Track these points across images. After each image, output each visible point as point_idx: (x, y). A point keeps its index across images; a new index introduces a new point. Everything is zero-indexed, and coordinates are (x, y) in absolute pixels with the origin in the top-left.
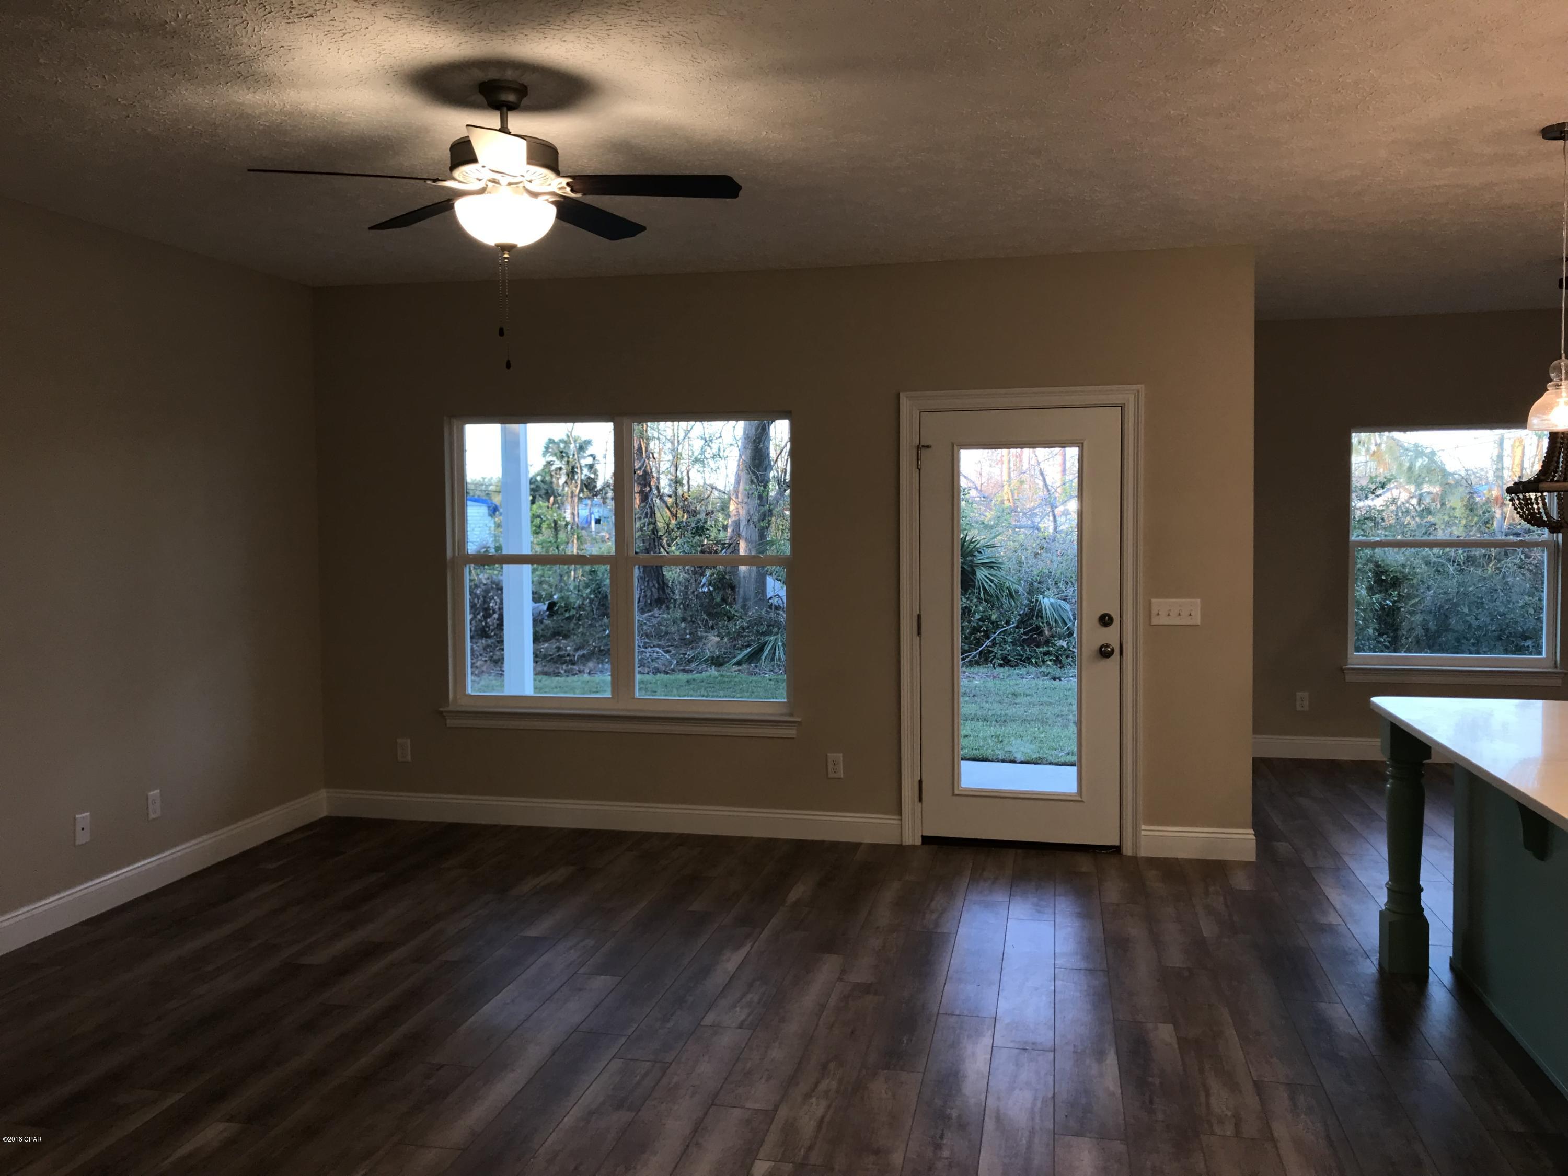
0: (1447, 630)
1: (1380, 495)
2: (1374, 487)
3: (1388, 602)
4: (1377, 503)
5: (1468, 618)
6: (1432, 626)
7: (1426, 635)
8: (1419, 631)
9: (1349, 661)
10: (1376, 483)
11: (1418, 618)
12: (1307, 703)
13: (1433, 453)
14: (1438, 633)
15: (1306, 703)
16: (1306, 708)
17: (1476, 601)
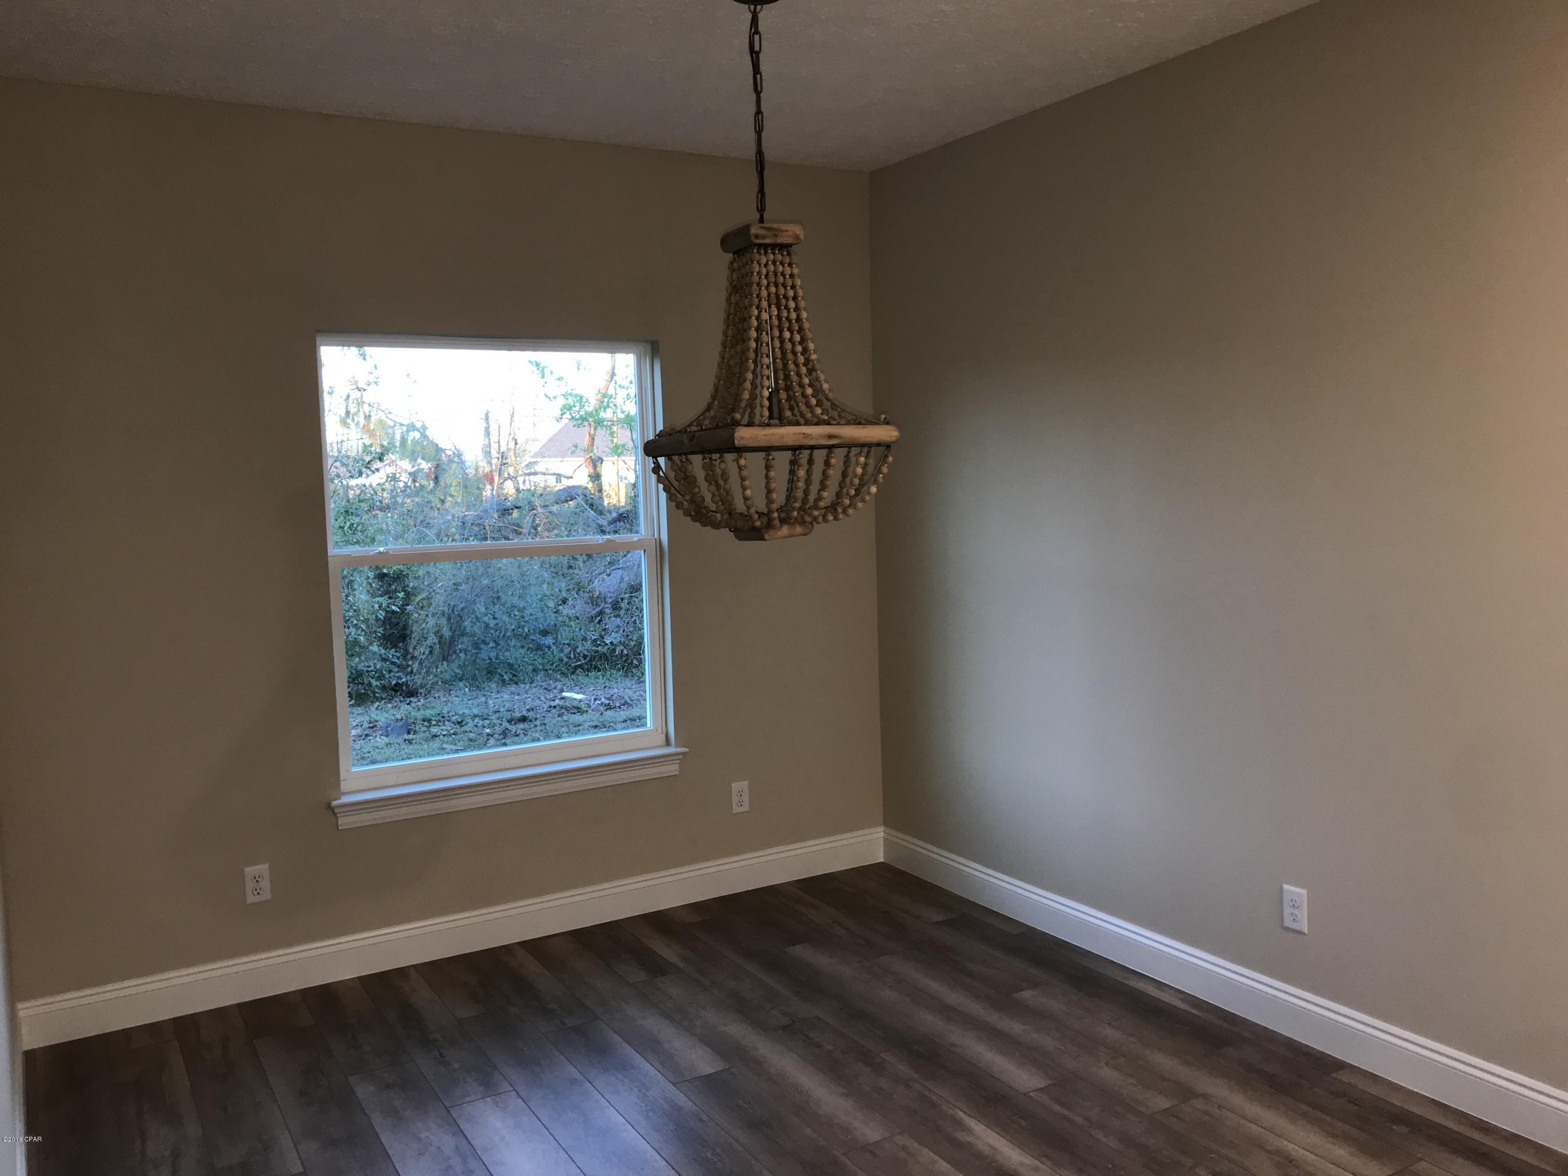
0: (463, 634)
1: (378, 470)
2: (369, 460)
3: (393, 607)
4: (373, 480)
5: (486, 619)
6: (446, 633)
7: (440, 642)
8: (432, 639)
9: (344, 786)
10: (371, 453)
11: (431, 622)
12: (268, 884)
13: (425, 428)
14: (453, 640)
15: (266, 884)
16: (266, 895)
17: (492, 597)
